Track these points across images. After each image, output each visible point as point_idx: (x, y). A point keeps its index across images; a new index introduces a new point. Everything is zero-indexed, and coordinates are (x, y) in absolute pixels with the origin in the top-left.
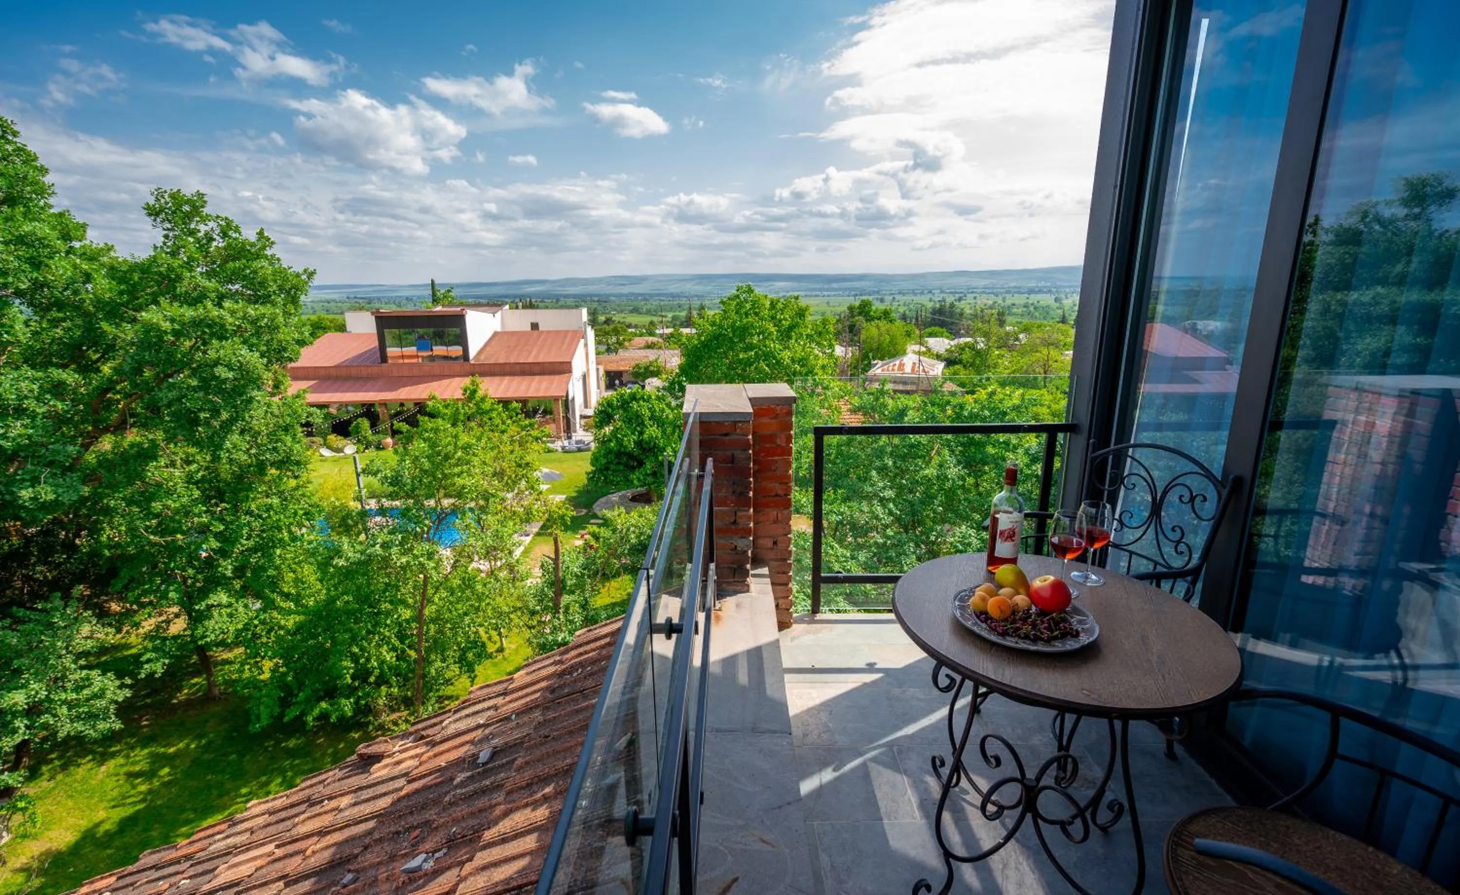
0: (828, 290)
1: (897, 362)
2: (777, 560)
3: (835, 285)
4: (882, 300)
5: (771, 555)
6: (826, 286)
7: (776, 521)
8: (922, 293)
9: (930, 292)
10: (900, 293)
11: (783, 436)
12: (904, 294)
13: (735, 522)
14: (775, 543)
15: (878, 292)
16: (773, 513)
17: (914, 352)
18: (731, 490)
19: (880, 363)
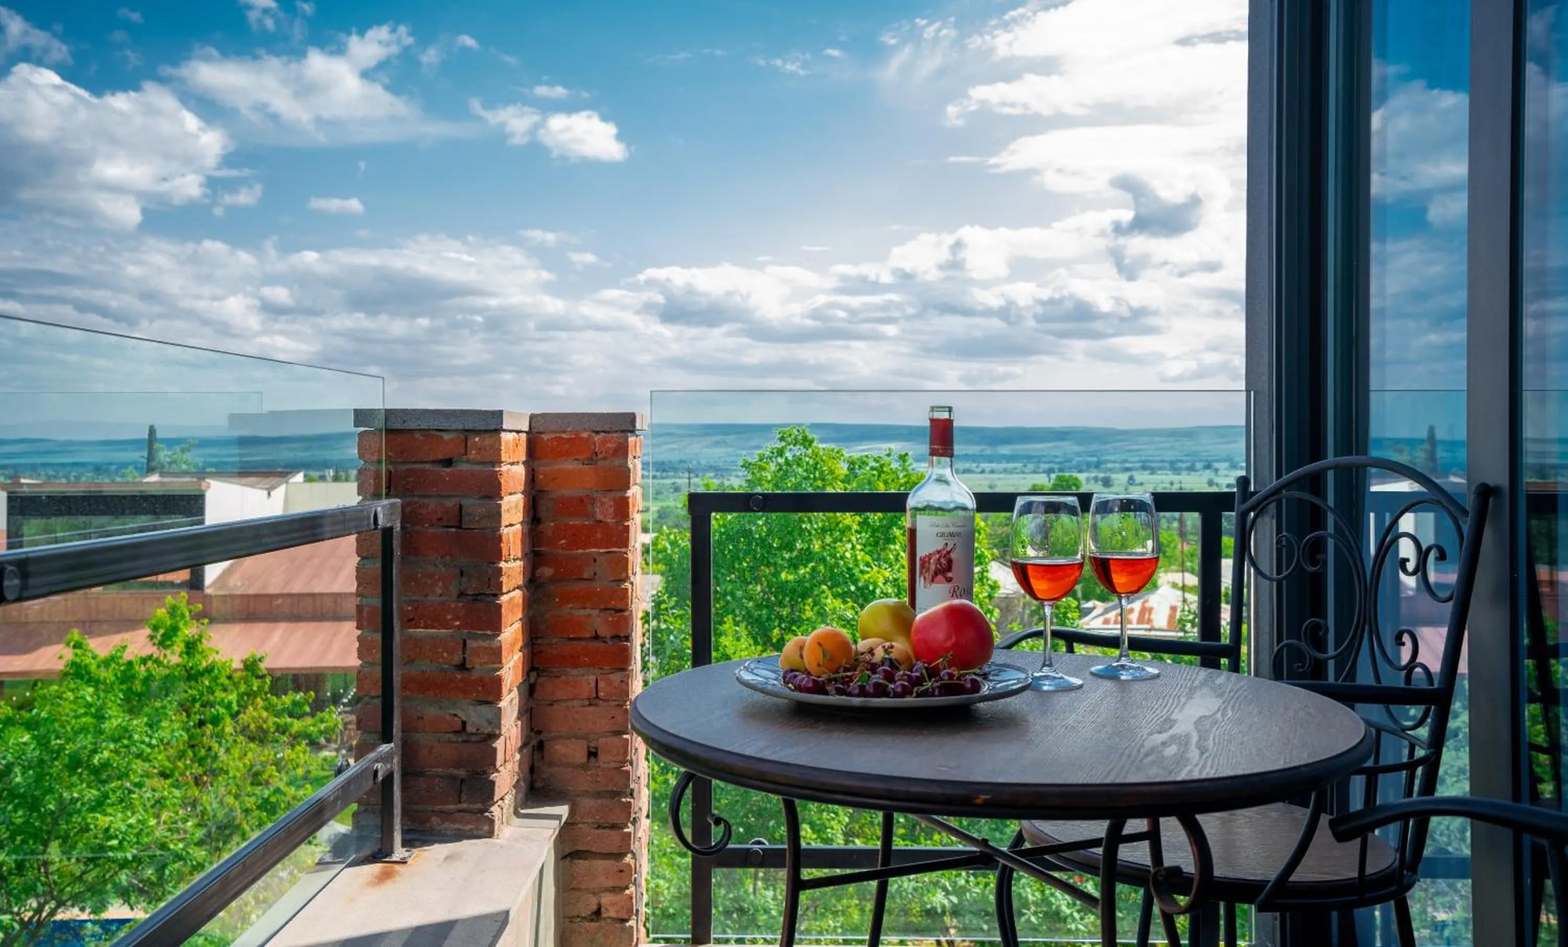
0: (990, 459)
1: (1137, 605)
2: (598, 795)
3: (1005, 450)
4: (1107, 483)
5: (583, 781)
6: (988, 451)
7: (594, 700)
8: (1191, 469)
9: (1208, 467)
10: (1145, 467)
11: (608, 500)
12: (1153, 471)
13: (462, 666)
14: (593, 754)
15: (1097, 466)
16: (586, 679)
17: (1174, 585)
18: (454, 589)
19: (1100, 606)
